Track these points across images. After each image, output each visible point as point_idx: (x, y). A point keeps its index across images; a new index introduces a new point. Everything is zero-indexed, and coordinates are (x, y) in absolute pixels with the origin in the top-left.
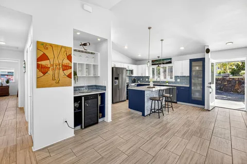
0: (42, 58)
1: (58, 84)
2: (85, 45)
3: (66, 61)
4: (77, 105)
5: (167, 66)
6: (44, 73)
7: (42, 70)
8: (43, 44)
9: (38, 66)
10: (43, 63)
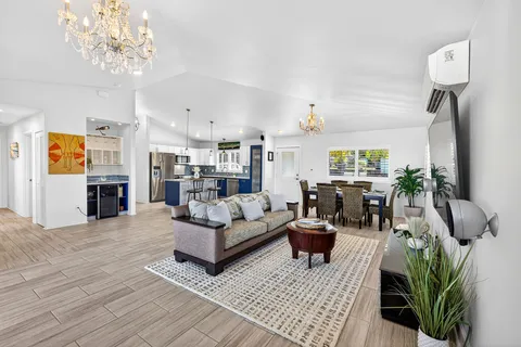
0: (54, 147)
1: (69, 171)
2: (103, 128)
3: (79, 150)
4: (91, 194)
5: (235, 151)
6: (56, 161)
7: (53, 158)
8: (54, 135)
9: (50, 155)
10: (56, 152)
